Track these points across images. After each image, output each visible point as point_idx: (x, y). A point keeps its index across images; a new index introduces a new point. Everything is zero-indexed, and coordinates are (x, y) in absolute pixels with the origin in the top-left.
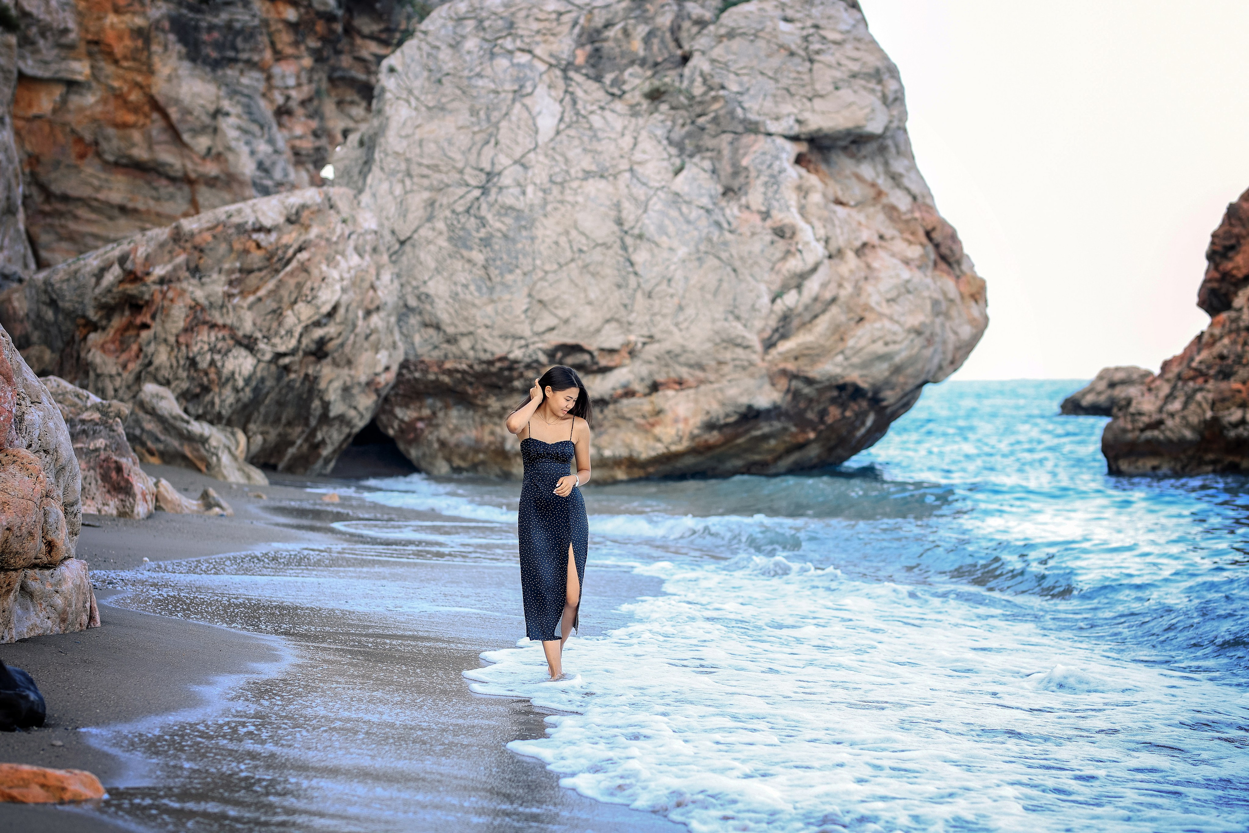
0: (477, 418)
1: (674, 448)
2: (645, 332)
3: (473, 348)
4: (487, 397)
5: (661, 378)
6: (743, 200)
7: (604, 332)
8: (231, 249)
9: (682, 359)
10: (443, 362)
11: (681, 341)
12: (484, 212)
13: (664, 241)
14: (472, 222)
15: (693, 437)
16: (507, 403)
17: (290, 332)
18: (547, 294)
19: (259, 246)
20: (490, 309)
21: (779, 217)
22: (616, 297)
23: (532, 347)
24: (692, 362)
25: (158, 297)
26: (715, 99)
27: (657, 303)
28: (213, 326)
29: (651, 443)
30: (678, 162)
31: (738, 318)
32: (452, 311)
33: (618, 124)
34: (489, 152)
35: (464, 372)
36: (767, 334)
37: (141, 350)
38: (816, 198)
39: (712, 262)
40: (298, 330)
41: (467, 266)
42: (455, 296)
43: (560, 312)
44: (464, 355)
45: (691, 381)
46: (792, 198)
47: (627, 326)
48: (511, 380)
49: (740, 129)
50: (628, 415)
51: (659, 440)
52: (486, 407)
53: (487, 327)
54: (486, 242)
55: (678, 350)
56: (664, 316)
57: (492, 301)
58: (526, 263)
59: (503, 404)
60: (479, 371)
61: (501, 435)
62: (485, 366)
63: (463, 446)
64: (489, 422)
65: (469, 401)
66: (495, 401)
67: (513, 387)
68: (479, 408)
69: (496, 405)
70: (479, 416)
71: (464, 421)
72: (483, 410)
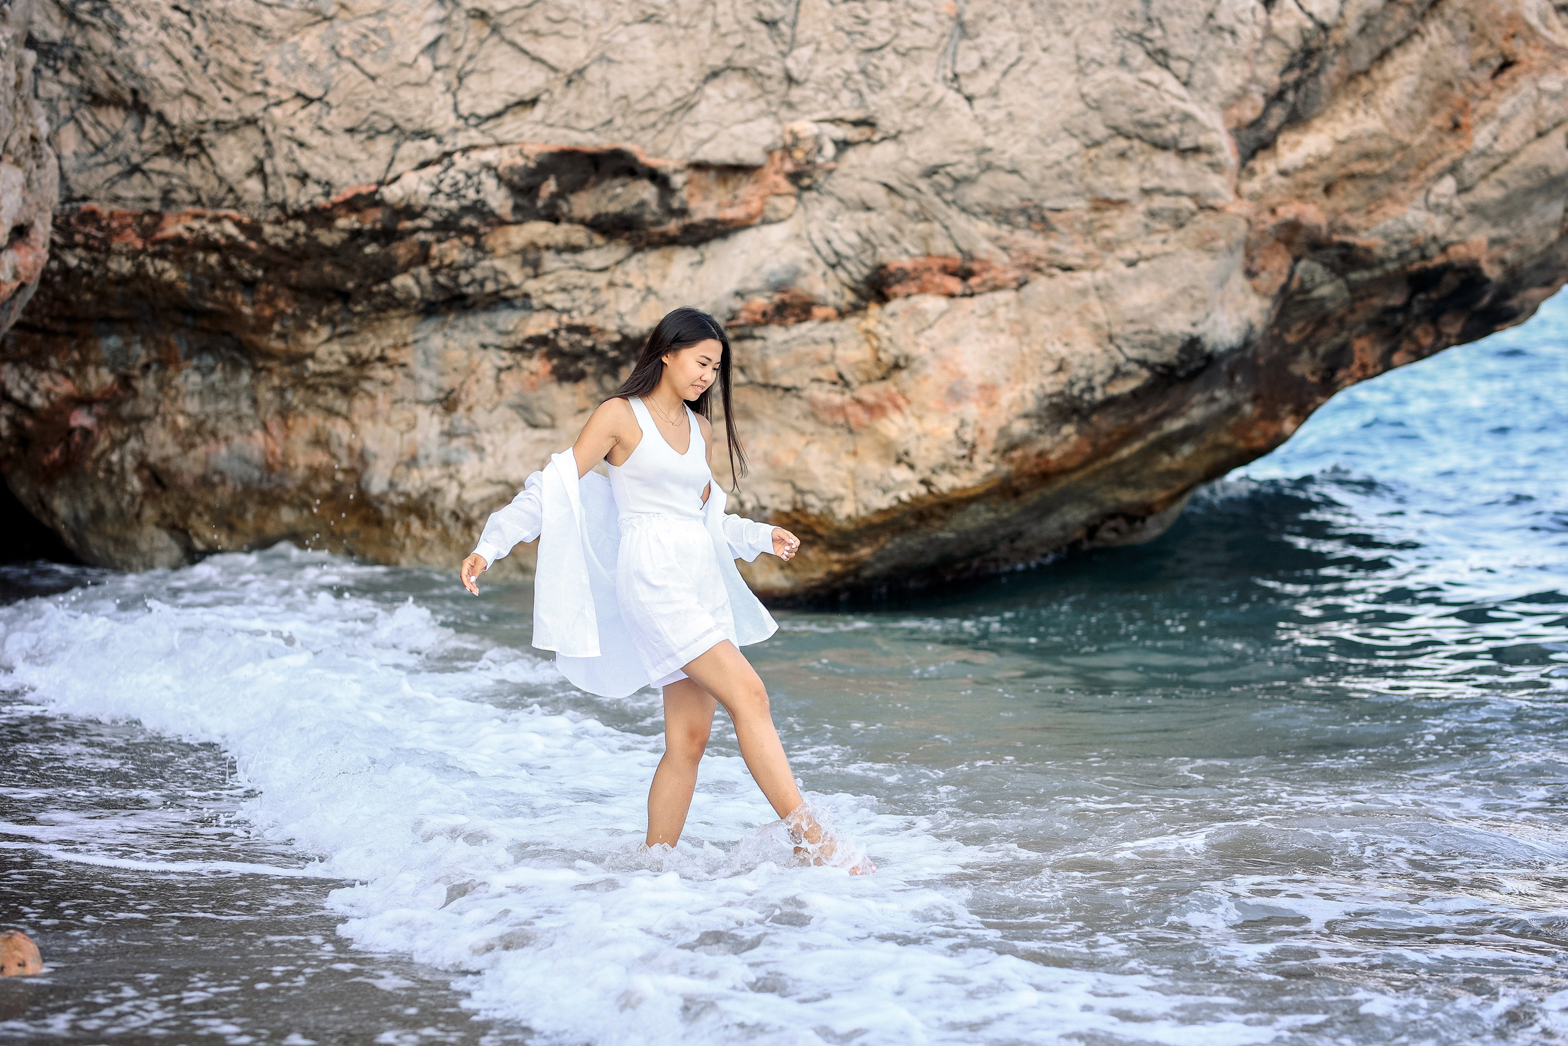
0: (266, 395)
1: (945, 483)
2: (845, 106)
3: (259, 170)
4: (304, 328)
5: (899, 256)
7: (703, 110)
9: (976, 194)
10: (158, 216)
11: (975, 134)
15: (1009, 447)
16: (369, 344)
20: (311, 42)
24: (1011, 201)
29: (873, 467)
31: (1161, 57)
32: (183, 51)
35: (228, 248)
43: (549, 49)
45: (1002, 265)
47: (781, 90)
48: (387, 270)
50: (786, 381)
51: (902, 459)
52: (297, 359)
53: (305, 99)
55: (963, 164)
56: (910, 54)
59: (353, 350)
60: (281, 242)
61: (350, 449)
62: (301, 226)
63: (223, 482)
64: (307, 405)
65: (240, 342)
66: (329, 340)
67: (390, 294)
68: (272, 364)
69: (331, 354)
70: (274, 388)
71: (223, 405)
72: (287, 370)
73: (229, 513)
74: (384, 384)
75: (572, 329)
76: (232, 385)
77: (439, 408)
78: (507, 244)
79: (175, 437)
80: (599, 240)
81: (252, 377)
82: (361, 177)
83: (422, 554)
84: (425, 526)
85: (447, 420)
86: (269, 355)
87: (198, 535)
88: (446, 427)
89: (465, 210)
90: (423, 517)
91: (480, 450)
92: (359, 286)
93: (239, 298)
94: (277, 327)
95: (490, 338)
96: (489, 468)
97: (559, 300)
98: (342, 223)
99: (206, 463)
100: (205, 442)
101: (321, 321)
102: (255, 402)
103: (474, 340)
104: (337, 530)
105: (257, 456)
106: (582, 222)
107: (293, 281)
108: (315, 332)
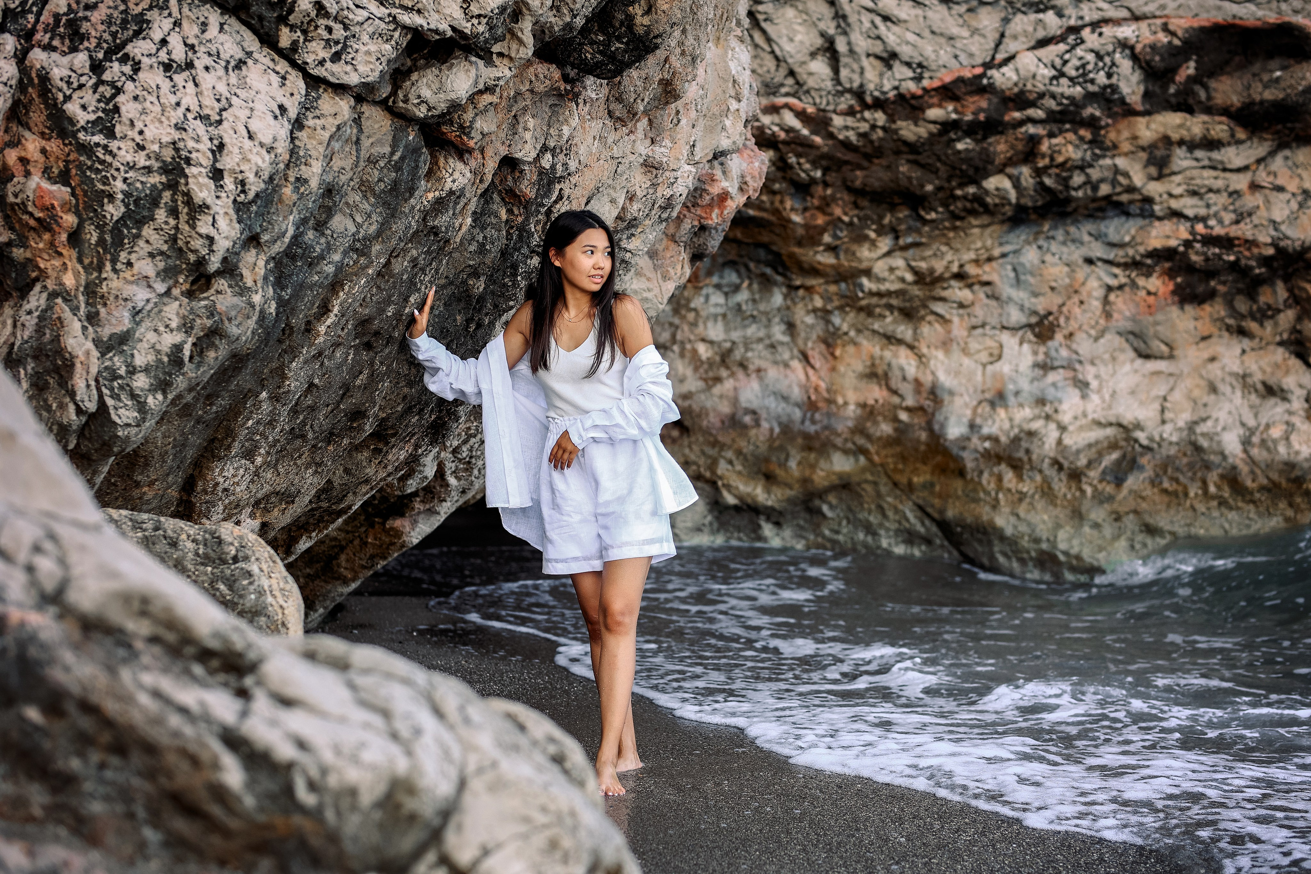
16: (945, 259)
59: (923, 265)
60: (852, 136)
61: (918, 383)
62: (880, 117)
63: (757, 424)
64: (859, 331)
65: (778, 255)
66: (888, 254)
67: (978, 199)
68: (812, 282)
69: (892, 270)
70: (815, 311)
71: (752, 331)
72: (833, 288)
73: (767, 460)
74: (961, 306)
75: (1209, 240)
76: (762, 307)
77: (1030, 336)
78: (1135, 138)
79: (696, 369)
80: (1241, 134)
81: (786, 297)
82: (963, 57)
83: (1022, 511)
84: (1020, 478)
85: (1042, 349)
86: (814, 271)
87: (728, 487)
88: (1041, 357)
89: (1090, 97)
90: (1016, 466)
91: (1082, 386)
92: (939, 189)
93: (788, 204)
94: (827, 238)
95: (1098, 250)
96: (1095, 406)
97: (1190, 207)
98: (934, 113)
99: (735, 401)
100: (733, 375)
101: (880, 232)
102: (791, 327)
103: (1076, 254)
104: (903, 479)
105: (796, 393)
106: (1225, 111)
107: (858, 183)
108: (873, 243)
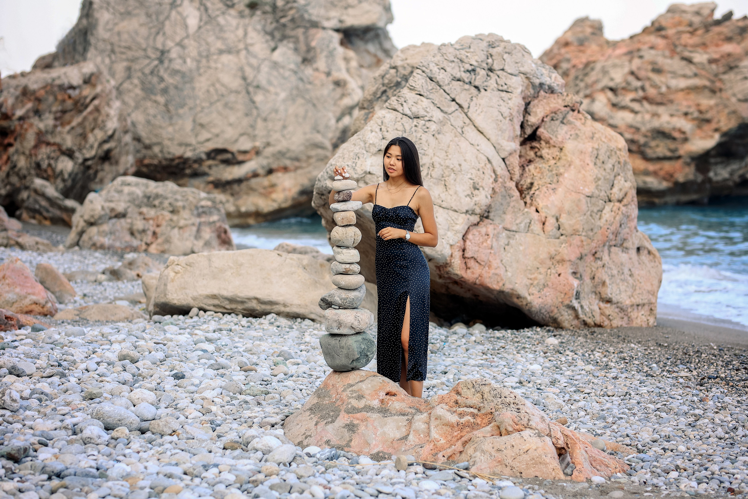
1: (283, 205)
2: (265, 140)
3: (161, 152)
5: (274, 166)
6: (315, 66)
7: (240, 141)
8: (56, 99)
9: (288, 155)
11: (287, 145)
12: (162, 72)
13: (272, 89)
14: (155, 80)
15: (294, 199)
17: (92, 147)
18: (204, 119)
19: (70, 97)
20: (170, 129)
21: (337, 75)
22: (246, 122)
23: (197, 151)
24: (293, 157)
25: (18, 128)
26: (291, 8)
27: (270, 125)
28: (48, 144)
29: (270, 202)
30: (272, 44)
31: (318, 132)
32: (147, 130)
33: (234, 22)
34: (160, 39)
35: (156, 166)
36: (334, 140)
37: (9, 158)
38: (354, 64)
39: (300, 101)
40: (96, 145)
41: (155, 105)
42: (148, 122)
43: (213, 130)
44: (155, 156)
45: (292, 167)
46: (342, 64)
47: (254, 138)
48: (183, 169)
49: (308, 25)
50: (255, 188)
51: (274, 201)
53: (169, 139)
54: (165, 91)
55: (284, 150)
56: (276, 132)
57: (171, 124)
58: (190, 103)
